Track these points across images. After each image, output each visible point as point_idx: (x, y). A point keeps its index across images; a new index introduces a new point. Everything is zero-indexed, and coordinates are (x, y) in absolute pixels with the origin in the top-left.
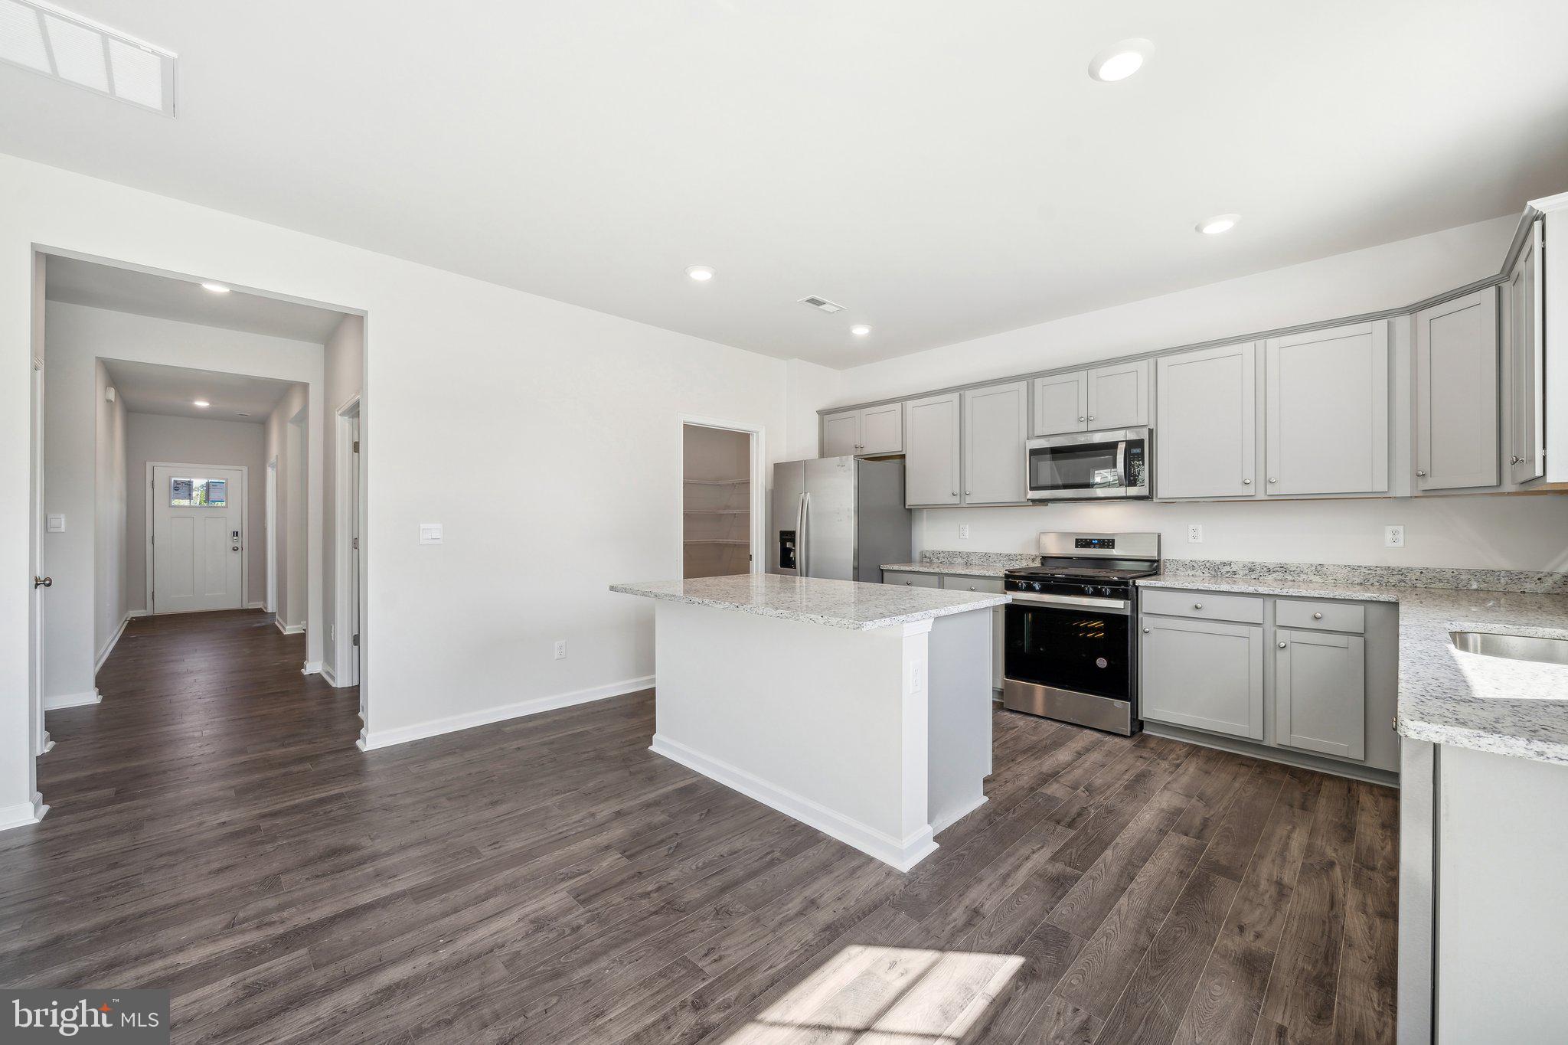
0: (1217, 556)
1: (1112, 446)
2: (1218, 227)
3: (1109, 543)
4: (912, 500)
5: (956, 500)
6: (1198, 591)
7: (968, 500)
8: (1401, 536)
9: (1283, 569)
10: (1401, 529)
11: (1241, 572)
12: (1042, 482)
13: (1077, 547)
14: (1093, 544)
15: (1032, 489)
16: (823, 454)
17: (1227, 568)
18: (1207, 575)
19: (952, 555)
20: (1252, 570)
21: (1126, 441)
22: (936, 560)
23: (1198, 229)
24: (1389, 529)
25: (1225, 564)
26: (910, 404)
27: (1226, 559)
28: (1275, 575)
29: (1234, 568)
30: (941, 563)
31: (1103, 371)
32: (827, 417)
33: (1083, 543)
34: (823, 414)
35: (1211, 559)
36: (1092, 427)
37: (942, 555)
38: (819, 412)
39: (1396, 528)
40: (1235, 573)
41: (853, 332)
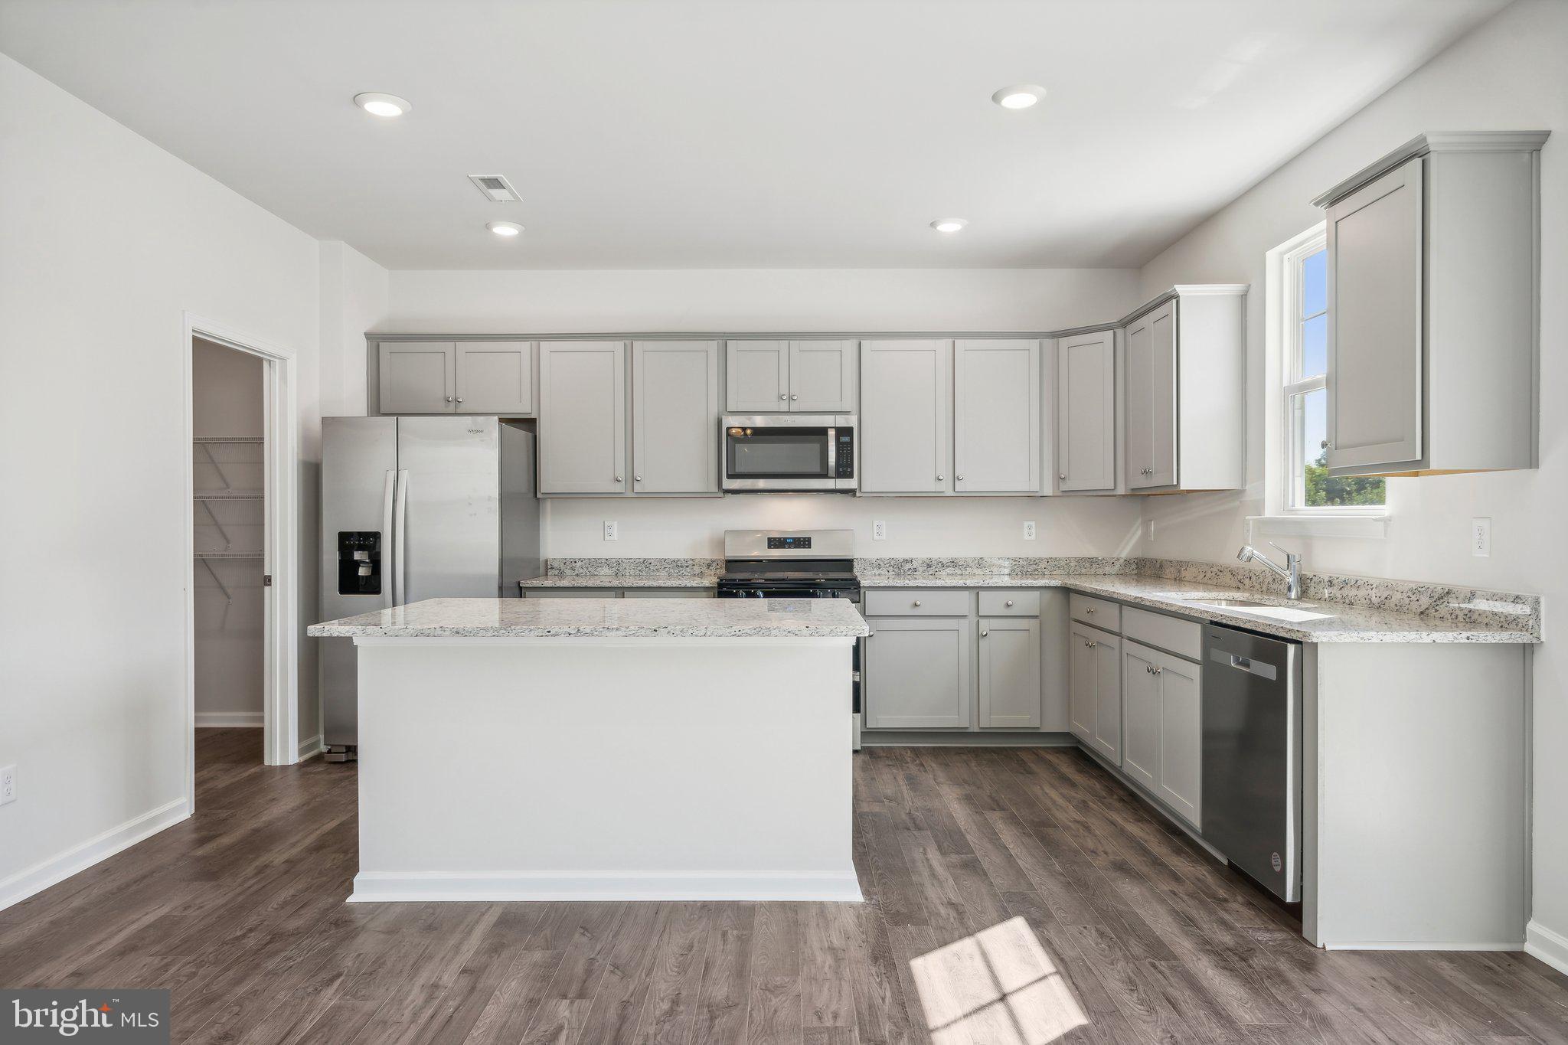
0: (900, 554)
1: (822, 432)
2: (949, 228)
3: (804, 542)
4: (545, 487)
5: (618, 488)
6: (918, 588)
7: (638, 488)
8: (1033, 531)
9: (954, 563)
10: (1033, 524)
11: (921, 569)
12: (739, 469)
13: (769, 547)
14: (788, 543)
15: (729, 476)
16: (377, 407)
17: (908, 566)
18: (891, 573)
19: (595, 563)
20: (929, 566)
21: (835, 428)
22: (568, 572)
23: (933, 225)
24: (1026, 524)
25: (907, 561)
26: (546, 346)
27: (907, 557)
28: (947, 570)
29: (915, 564)
30: (577, 575)
31: (807, 344)
32: (385, 347)
33: (775, 543)
34: (376, 341)
35: (894, 557)
36: (794, 407)
37: (579, 564)
38: (369, 336)
39: (1029, 523)
40: (915, 570)
41: (494, 230)
